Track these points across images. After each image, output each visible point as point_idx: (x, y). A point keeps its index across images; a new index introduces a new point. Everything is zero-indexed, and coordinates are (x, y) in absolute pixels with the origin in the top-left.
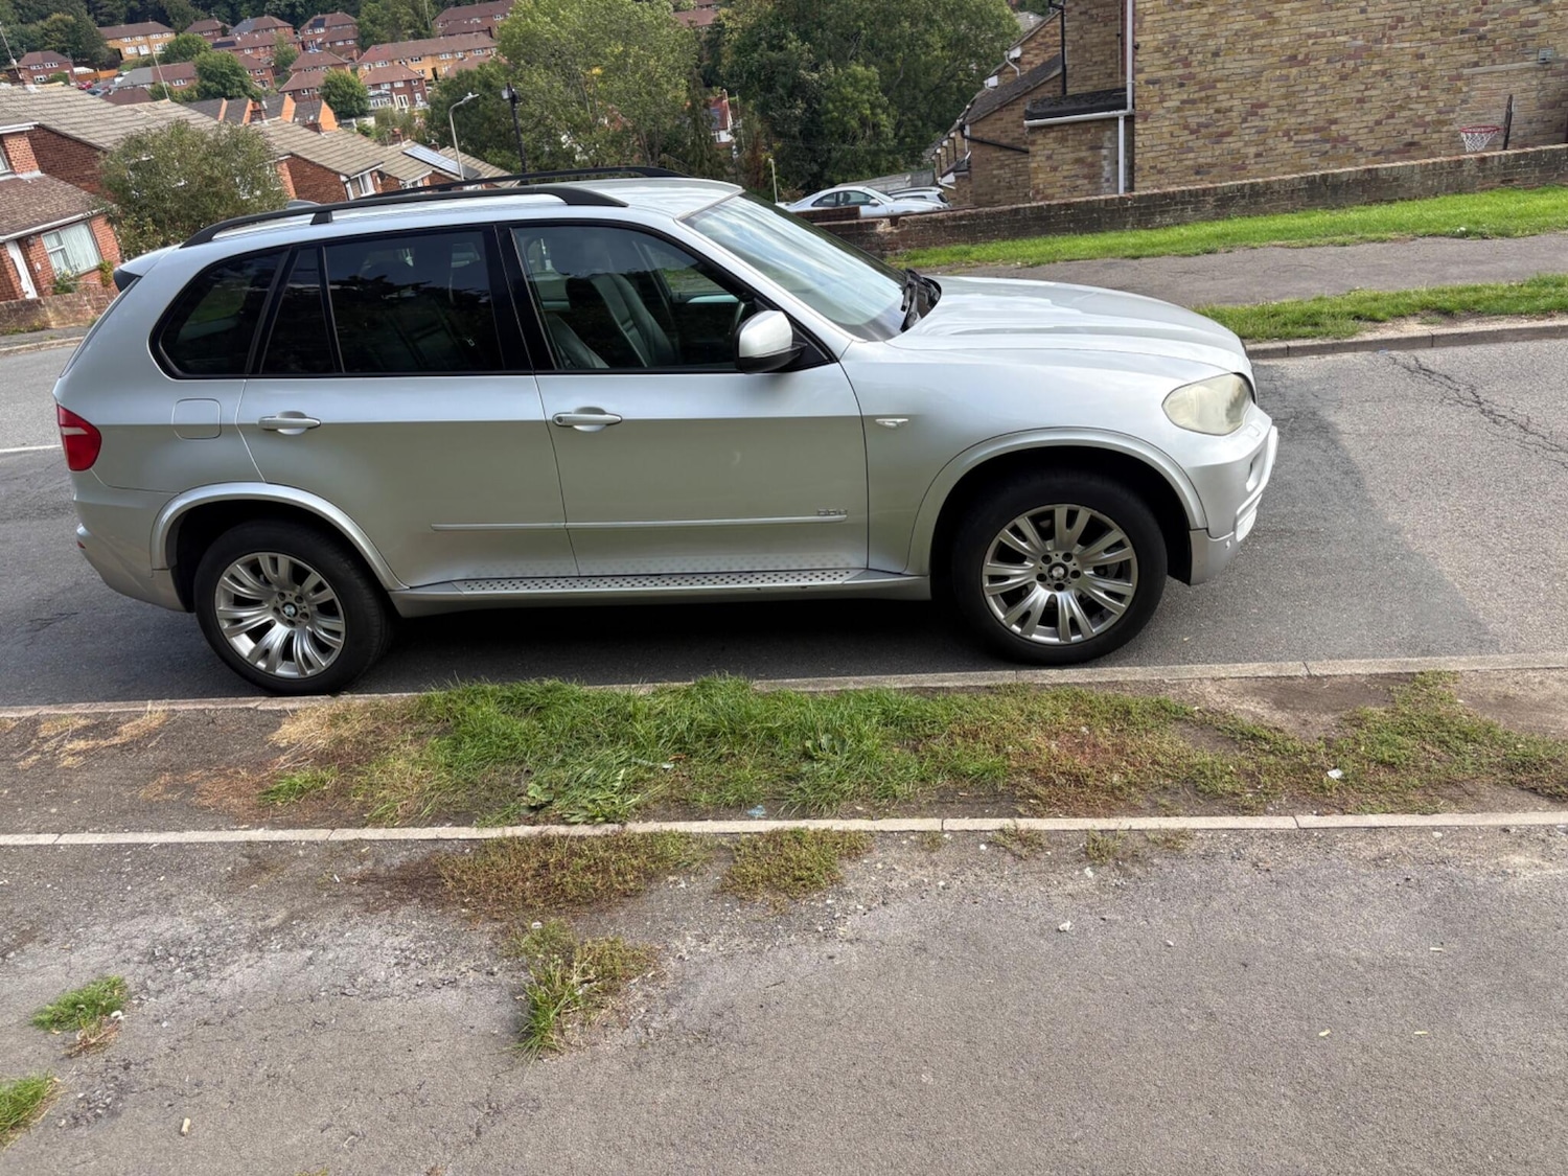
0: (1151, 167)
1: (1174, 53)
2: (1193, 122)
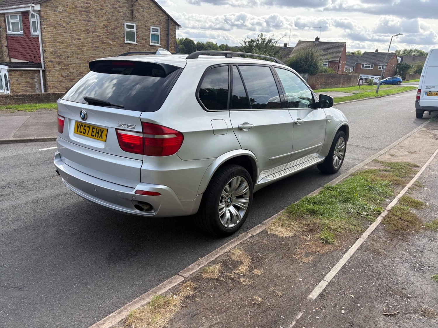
0: (53, 86)
1: (56, 55)
2: (64, 75)
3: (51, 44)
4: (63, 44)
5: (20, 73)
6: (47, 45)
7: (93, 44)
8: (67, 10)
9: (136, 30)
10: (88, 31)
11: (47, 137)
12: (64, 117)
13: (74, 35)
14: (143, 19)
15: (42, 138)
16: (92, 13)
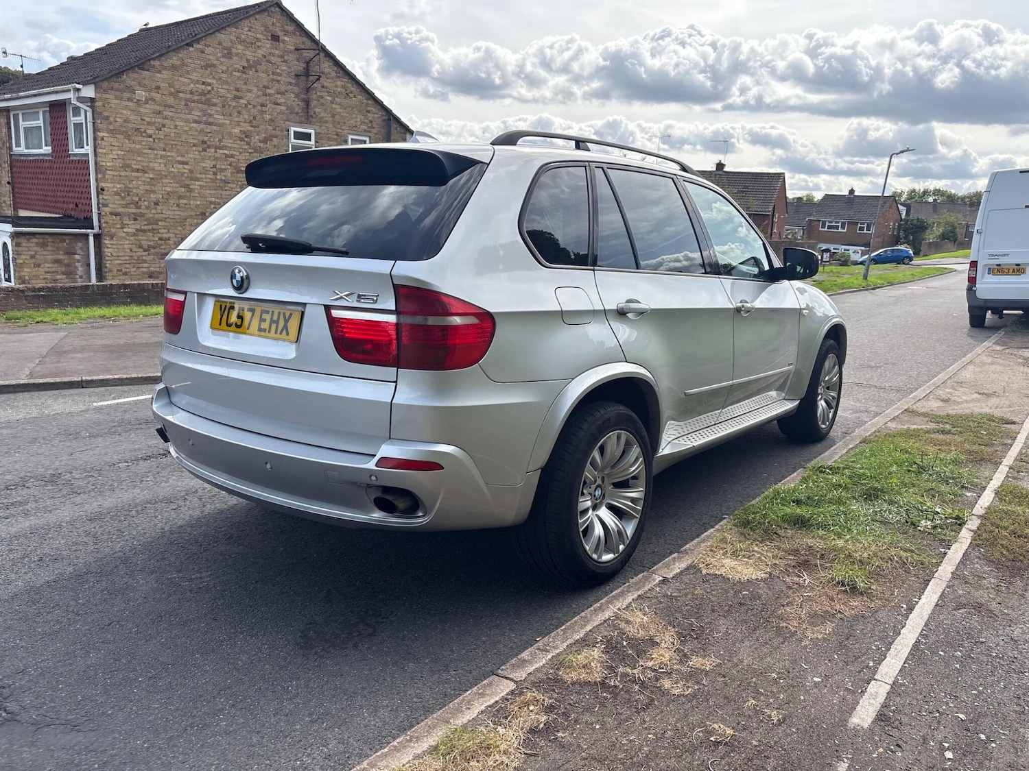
0: (118, 270)
1: (129, 198)
2: (145, 244)
3: (117, 173)
4: (147, 175)
5: (41, 240)
6: (107, 176)
7: (215, 174)
8: (157, 99)
9: (316, 142)
10: (205, 146)
11: (111, 377)
12: (185, 293)
13: (173, 154)
14: (331, 119)
15: (101, 377)
16: (215, 105)
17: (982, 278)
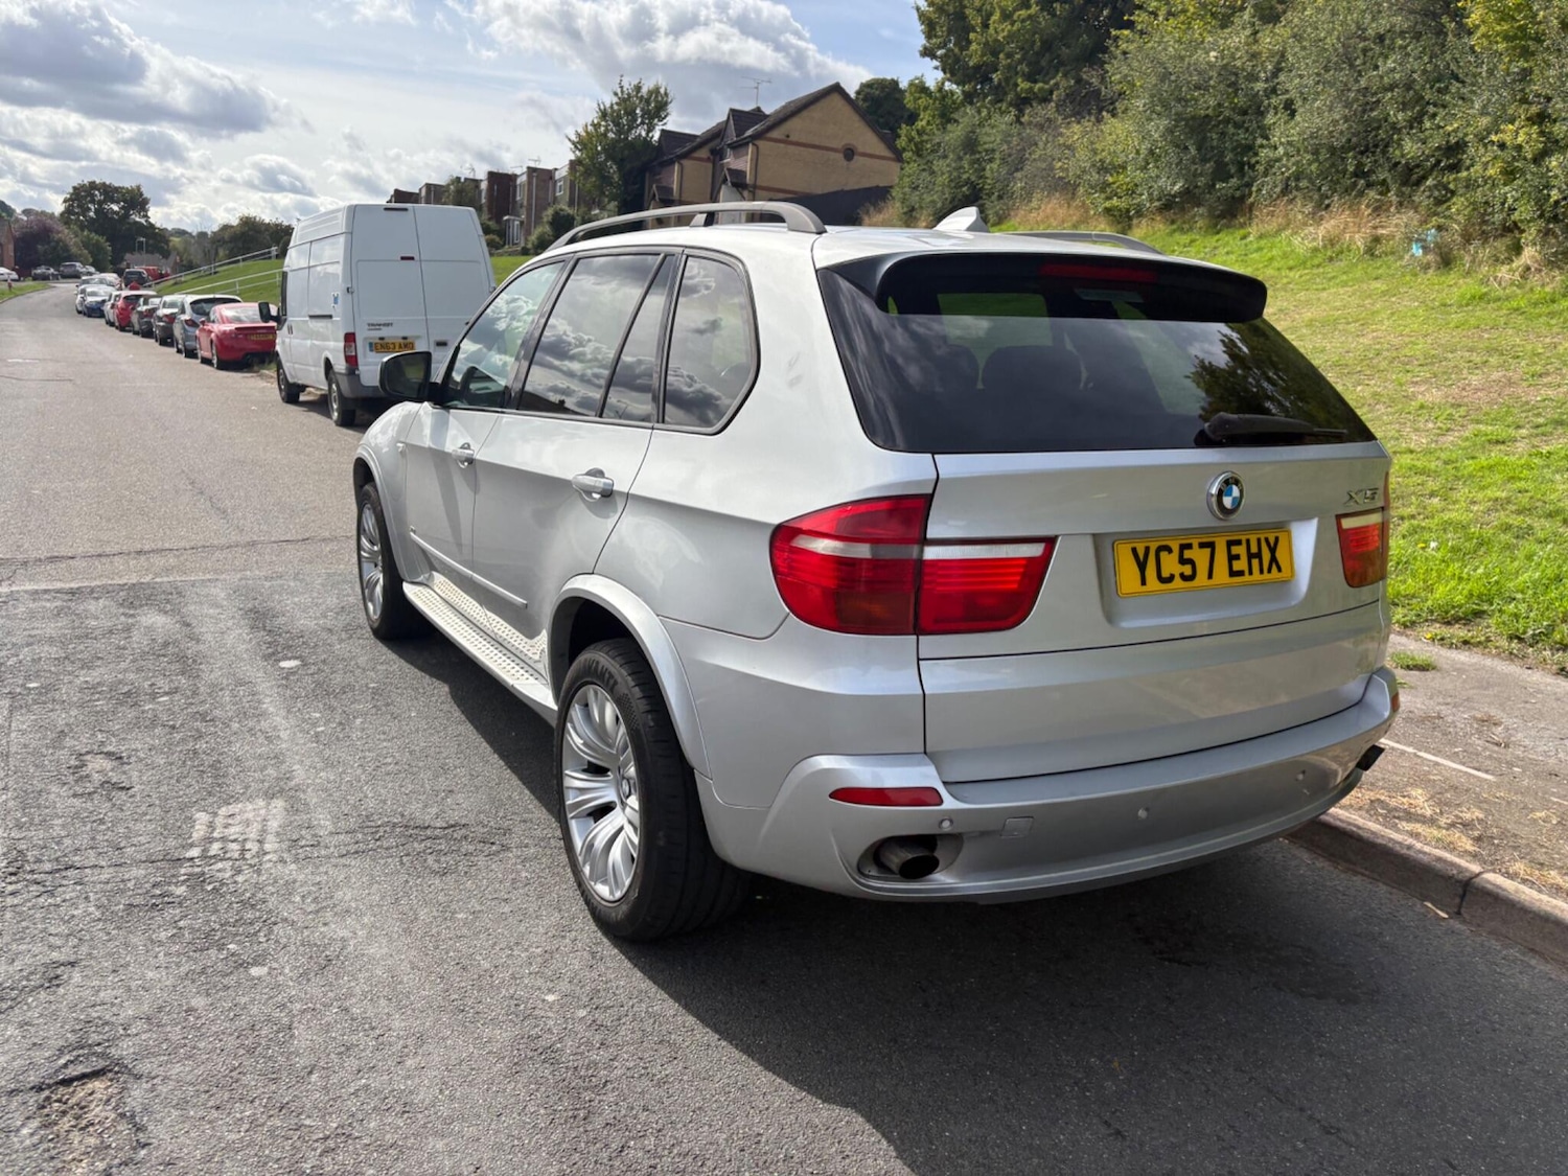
12: (1050, 542)
17: (365, 356)
